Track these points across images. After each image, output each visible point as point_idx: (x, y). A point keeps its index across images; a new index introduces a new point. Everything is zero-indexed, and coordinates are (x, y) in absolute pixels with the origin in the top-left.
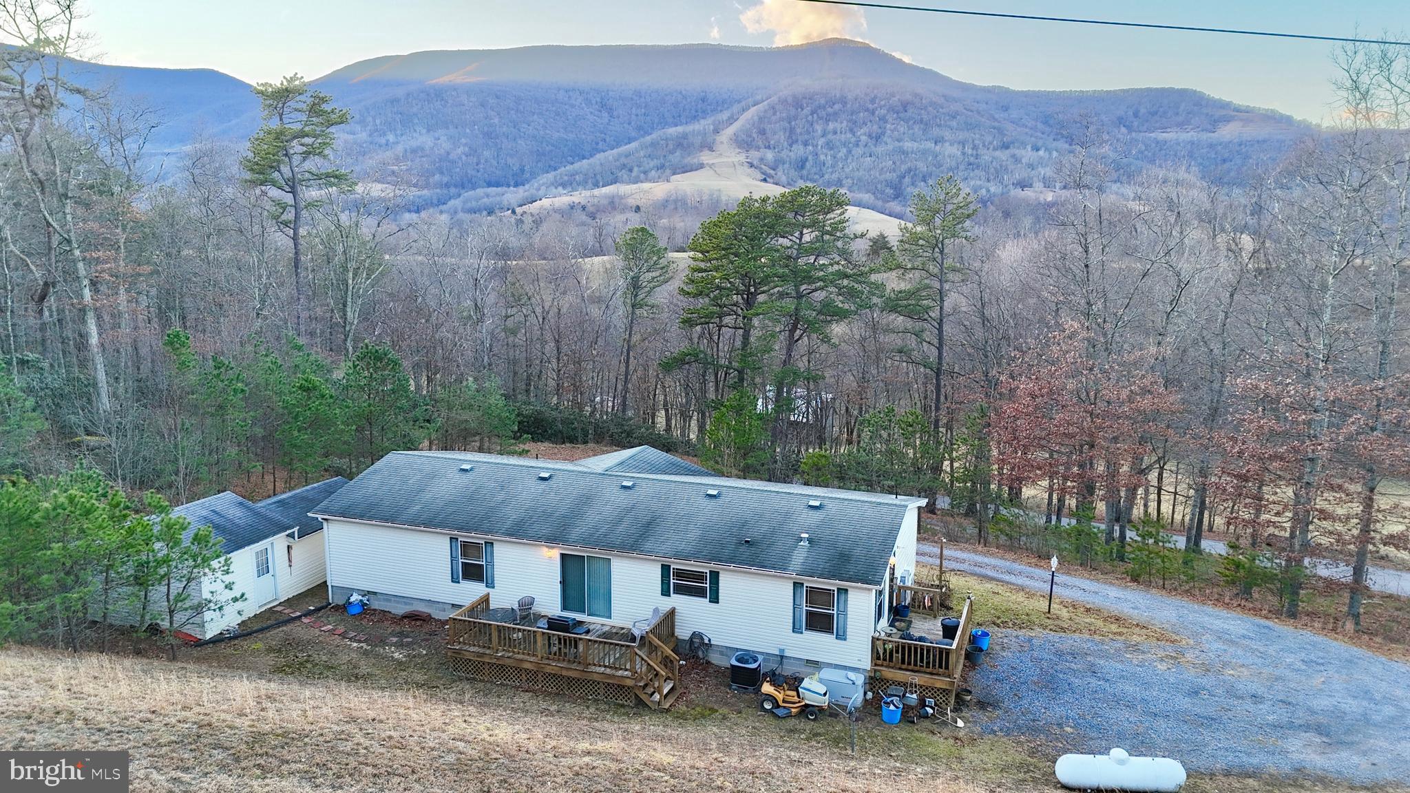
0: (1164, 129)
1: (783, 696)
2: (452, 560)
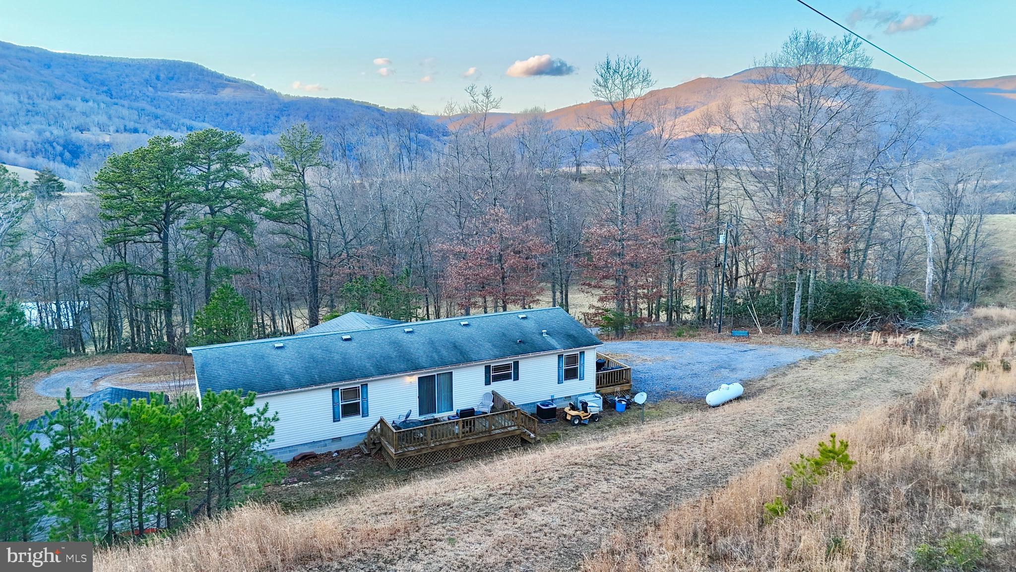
0: (181, 90)
1: (581, 413)
2: (333, 406)
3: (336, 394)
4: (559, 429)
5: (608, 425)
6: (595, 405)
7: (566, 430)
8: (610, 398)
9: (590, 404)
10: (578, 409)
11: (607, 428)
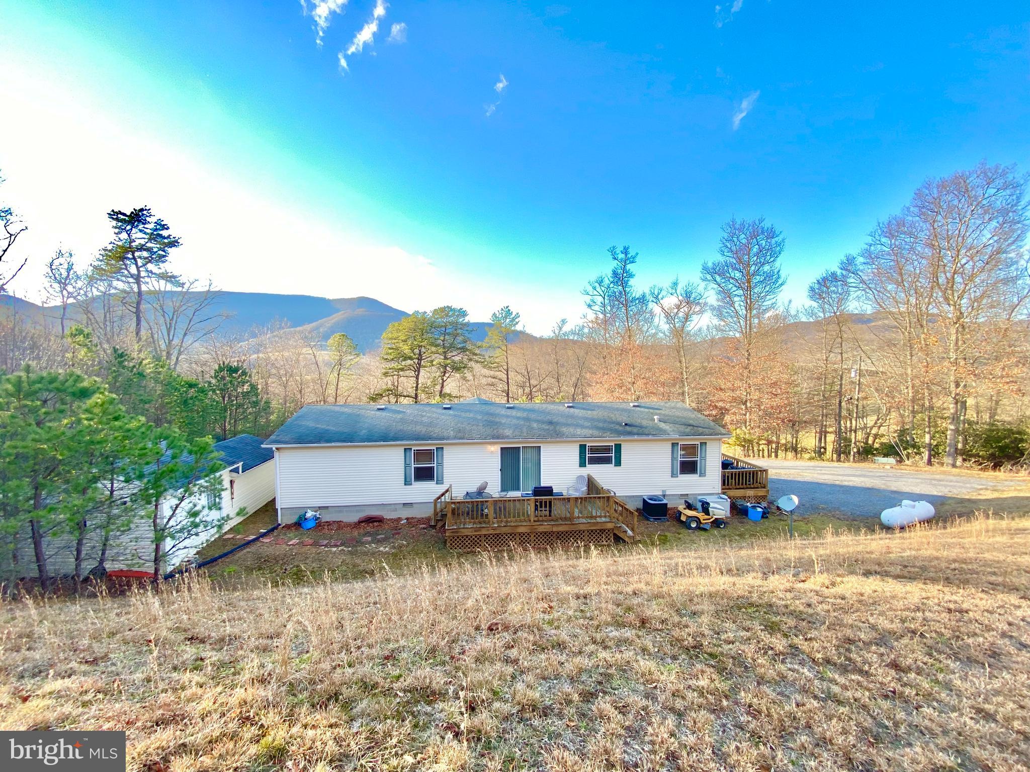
1: (701, 515)
2: (405, 467)
3: (408, 454)
4: (669, 531)
5: (738, 535)
6: (720, 509)
7: (679, 534)
8: (739, 502)
9: (712, 505)
10: (695, 509)
11: (737, 538)
